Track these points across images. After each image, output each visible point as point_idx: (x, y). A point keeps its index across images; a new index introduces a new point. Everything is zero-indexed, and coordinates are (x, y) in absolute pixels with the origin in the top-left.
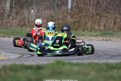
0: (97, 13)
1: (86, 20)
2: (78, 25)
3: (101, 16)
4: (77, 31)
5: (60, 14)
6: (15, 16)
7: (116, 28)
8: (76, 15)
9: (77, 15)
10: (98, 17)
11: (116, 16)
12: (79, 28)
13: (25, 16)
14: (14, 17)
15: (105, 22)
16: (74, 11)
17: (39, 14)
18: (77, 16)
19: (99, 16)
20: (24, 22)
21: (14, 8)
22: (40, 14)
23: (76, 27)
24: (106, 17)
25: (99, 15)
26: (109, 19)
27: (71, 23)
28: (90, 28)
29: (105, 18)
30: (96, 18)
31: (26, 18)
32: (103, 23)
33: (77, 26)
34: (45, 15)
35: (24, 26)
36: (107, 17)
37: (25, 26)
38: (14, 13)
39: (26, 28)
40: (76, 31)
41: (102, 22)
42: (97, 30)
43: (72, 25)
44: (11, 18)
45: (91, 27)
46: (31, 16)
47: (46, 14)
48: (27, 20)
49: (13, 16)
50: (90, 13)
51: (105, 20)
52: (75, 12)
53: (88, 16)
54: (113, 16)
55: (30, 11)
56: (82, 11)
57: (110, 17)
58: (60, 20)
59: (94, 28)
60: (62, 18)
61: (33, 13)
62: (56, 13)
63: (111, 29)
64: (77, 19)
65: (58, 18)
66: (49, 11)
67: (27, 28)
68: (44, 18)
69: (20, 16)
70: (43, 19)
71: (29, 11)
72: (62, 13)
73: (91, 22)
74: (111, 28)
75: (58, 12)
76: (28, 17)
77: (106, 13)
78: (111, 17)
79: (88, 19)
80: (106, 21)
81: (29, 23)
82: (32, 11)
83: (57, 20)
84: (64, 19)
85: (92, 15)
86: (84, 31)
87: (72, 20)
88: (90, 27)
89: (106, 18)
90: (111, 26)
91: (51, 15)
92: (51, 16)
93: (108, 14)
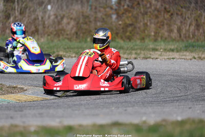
0: (165, 8)
1: (146, 21)
2: (132, 30)
3: (172, 14)
4: (130, 40)
5: (100, 11)
6: (19, 17)
7: (199, 34)
8: (127, 13)
9: (129, 13)
10: (167, 16)
11: (199, 12)
12: (133, 35)
13: (38, 16)
14: (17, 19)
15: (179, 24)
16: (124, 6)
17: (61, 12)
18: (130, 15)
19: (170, 14)
20: (36, 27)
21: (16, 3)
22: (64, 13)
23: (128, 34)
24: (181, 14)
25: (169, 12)
26: (187, 19)
27: (119, 26)
28: (154, 36)
29: (179, 17)
30: (164, 17)
31: (38, 19)
32: (176, 26)
33: (131, 33)
34: (72, 14)
35: (36, 34)
36: (184, 15)
37: (38, 34)
38: (16, 11)
39: (40, 36)
40: (128, 40)
41: (175, 24)
42: (166, 39)
43: (122, 30)
44: (12, 19)
45: (156, 33)
46: (47, 16)
47: (74, 13)
48: (40, 23)
49: (15, 17)
50: (153, 8)
51: (179, 21)
52: (126, 7)
53: (149, 13)
54: (193, 13)
55: (46, 7)
56: (138, 6)
57: (188, 15)
58: (99, 21)
59: (160, 34)
60: (103, 19)
61: (51, 10)
62: (91, 9)
63: (191, 36)
64: (129, 19)
65: (96, 18)
66: (80, 6)
67: (42, 37)
68: (71, 19)
69: (29, 16)
70: (69, 20)
71: (43, 6)
72: (102, 9)
73: (155, 24)
74: (191, 34)
75: (96, 8)
76: (42, 18)
77: (182, 7)
78: (191, 14)
79: (150, 20)
80: (181, 22)
81: (44, 27)
82: (49, 7)
83: (93, 22)
84: (105, 20)
85: (156, 12)
86: (143, 41)
87: (120, 23)
88: (153, 34)
89: (182, 17)
90: (191, 31)
91: (83, 13)
92: (83, 15)
93: (184, 10)
